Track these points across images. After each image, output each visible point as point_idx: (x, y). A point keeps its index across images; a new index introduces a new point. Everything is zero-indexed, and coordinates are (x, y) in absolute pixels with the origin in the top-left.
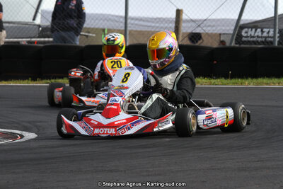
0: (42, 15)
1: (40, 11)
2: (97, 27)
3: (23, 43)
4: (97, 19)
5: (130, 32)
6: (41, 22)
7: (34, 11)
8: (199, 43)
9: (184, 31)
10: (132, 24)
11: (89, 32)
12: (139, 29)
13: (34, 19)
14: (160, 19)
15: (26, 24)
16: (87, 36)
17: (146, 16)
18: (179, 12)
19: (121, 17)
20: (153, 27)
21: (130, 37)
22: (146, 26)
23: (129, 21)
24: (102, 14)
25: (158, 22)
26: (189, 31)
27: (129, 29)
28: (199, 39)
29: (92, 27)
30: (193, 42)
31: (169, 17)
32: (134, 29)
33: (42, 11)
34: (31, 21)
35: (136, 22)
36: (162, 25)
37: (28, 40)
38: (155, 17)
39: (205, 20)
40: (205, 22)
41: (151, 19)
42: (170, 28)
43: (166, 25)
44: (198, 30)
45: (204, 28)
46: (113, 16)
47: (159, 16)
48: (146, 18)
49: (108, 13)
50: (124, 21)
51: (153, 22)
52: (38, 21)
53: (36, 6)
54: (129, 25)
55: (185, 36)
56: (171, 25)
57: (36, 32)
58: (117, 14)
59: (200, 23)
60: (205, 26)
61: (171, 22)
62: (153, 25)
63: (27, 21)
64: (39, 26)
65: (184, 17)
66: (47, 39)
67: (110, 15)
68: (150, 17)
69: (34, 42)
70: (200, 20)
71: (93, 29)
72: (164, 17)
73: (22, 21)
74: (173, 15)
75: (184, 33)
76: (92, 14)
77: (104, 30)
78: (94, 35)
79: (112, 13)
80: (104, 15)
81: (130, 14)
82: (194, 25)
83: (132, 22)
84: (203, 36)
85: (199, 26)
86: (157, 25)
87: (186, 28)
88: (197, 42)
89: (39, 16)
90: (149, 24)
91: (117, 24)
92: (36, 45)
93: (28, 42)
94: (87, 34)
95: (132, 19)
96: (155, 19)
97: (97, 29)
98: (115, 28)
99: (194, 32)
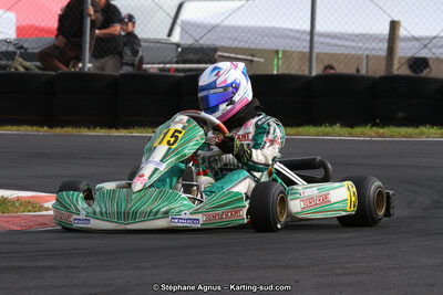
0: (183, 29)
1: (179, 21)
2: (266, 47)
3: (152, 71)
4: (266, 35)
5: (318, 54)
6: (181, 38)
7: (171, 21)
8: (424, 73)
9: (402, 55)
10: (322, 43)
11: (253, 56)
12: (331, 52)
13: (170, 35)
14: (364, 35)
15: (158, 42)
16: (251, 61)
17: (343, 31)
18: (394, 25)
19: (304, 32)
20: (353, 48)
21: (317, 64)
22: (343, 46)
23: (316, 38)
24: (274, 28)
25: (360, 41)
26: (410, 54)
27: (316, 50)
28: (425, 68)
29: (259, 47)
30: (415, 71)
31: (378, 32)
32: (324, 51)
33: (182, 22)
34: (165, 37)
35: (328, 40)
36: (367, 45)
37: (161, 66)
38: (357, 32)
39: (435, 37)
40: (434, 41)
41: (351, 35)
42: (380, 49)
43: (374, 44)
44: (423, 54)
45: (433, 50)
46: (291, 30)
47: (364, 32)
48: (343, 34)
49: (284, 26)
50: (308, 38)
51: (353, 41)
52: (176, 38)
53: (173, 14)
54: (316, 45)
55: (403, 61)
56: (381, 44)
57: (173, 55)
58: (298, 27)
59: (426, 42)
60: (435, 47)
61: (381, 41)
62: (354, 44)
63: (159, 37)
64: (178, 45)
65: (402, 32)
66: (188, 66)
67: (286, 29)
68: (350, 31)
69: (169, 70)
70: (427, 38)
71: (259, 50)
72: (371, 32)
73: (153, 37)
74: (386, 30)
75: (401, 58)
76: (260, 27)
77: (277, 52)
78: (262, 60)
79: (291, 27)
80: (277, 29)
81: (318, 28)
82: (417, 44)
83: (322, 39)
84: (430, 63)
85: (425, 46)
86: (360, 44)
87: (404, 51)
88: (422, 71)
89: (177, 30)
90: (347, 43)
91: (298, 43)
92: (172, 73)
93: (161, 70)
94: (250, 58)
95: (322, 35)
96: (357, 36)
97: (266, 50)
98: (294, 49)
99: (418, 55)
